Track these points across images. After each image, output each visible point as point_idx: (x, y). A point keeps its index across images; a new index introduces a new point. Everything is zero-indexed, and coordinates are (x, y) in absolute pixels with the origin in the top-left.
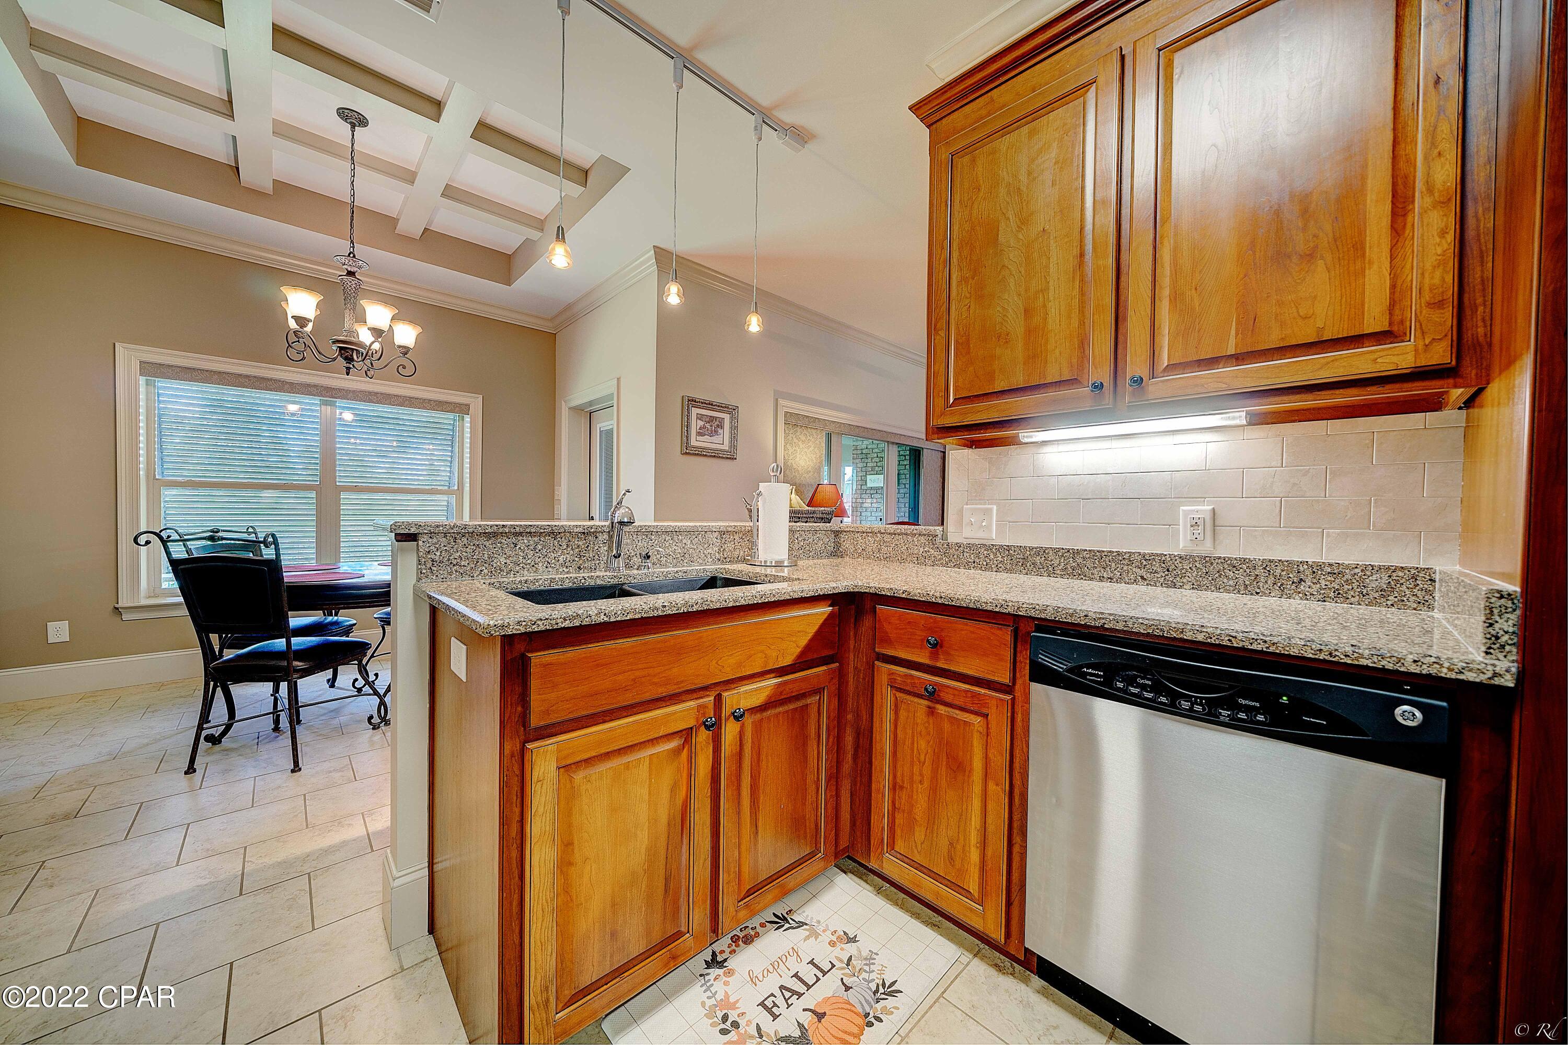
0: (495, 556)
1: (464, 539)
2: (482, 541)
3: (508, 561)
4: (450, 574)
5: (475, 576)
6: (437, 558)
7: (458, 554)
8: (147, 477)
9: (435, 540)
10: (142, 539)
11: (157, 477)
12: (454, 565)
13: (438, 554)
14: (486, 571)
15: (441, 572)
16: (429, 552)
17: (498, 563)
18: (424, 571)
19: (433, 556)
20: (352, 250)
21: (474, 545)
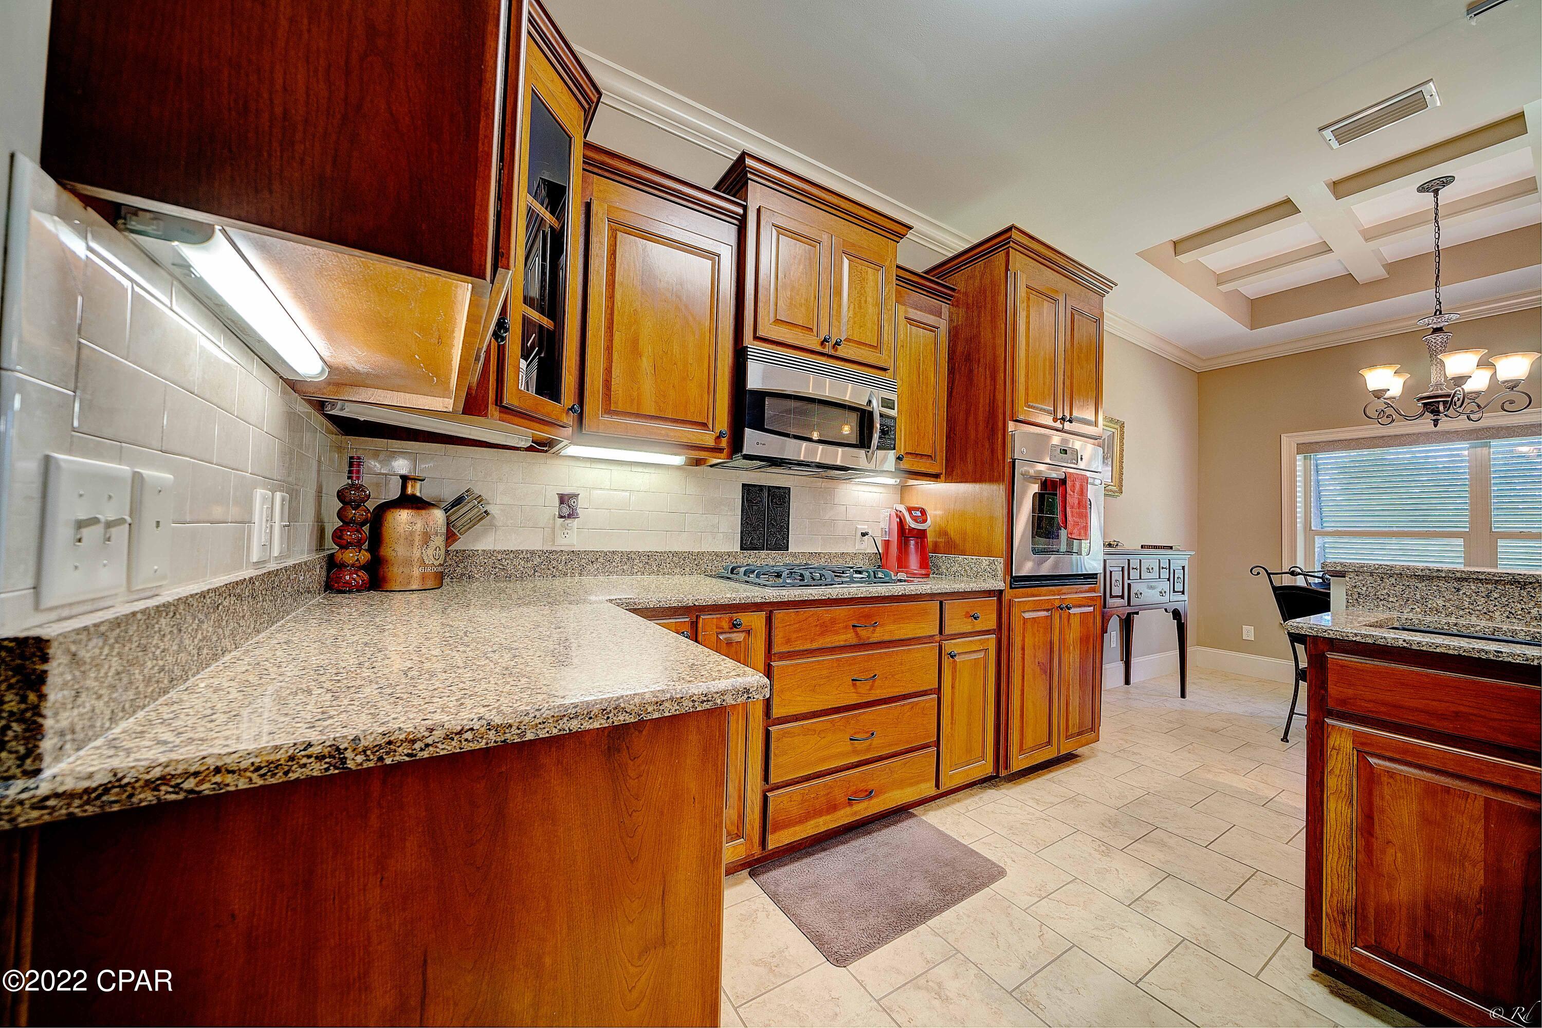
0: (1430, 597)
1: (1393, 580)
2: (1414, 582)
3: (1448, 604)
4: (1378, 606)
5: (1405, 612)
6: (1363, 592)
7: (1385, 591)
8: (1305, 528)
9: (1361, 578)
10: (1255, 571)
11: (1313, 528)
12: (1381, 600)
13: (1364, 589)
14: (1418, 610)
15: (1368, 604)
16: (1355, 586)
17: (1435, 605)
18: (1350, 601)
19: (1359, 590)
20: (1438, 307)
21: (1403, 585)
